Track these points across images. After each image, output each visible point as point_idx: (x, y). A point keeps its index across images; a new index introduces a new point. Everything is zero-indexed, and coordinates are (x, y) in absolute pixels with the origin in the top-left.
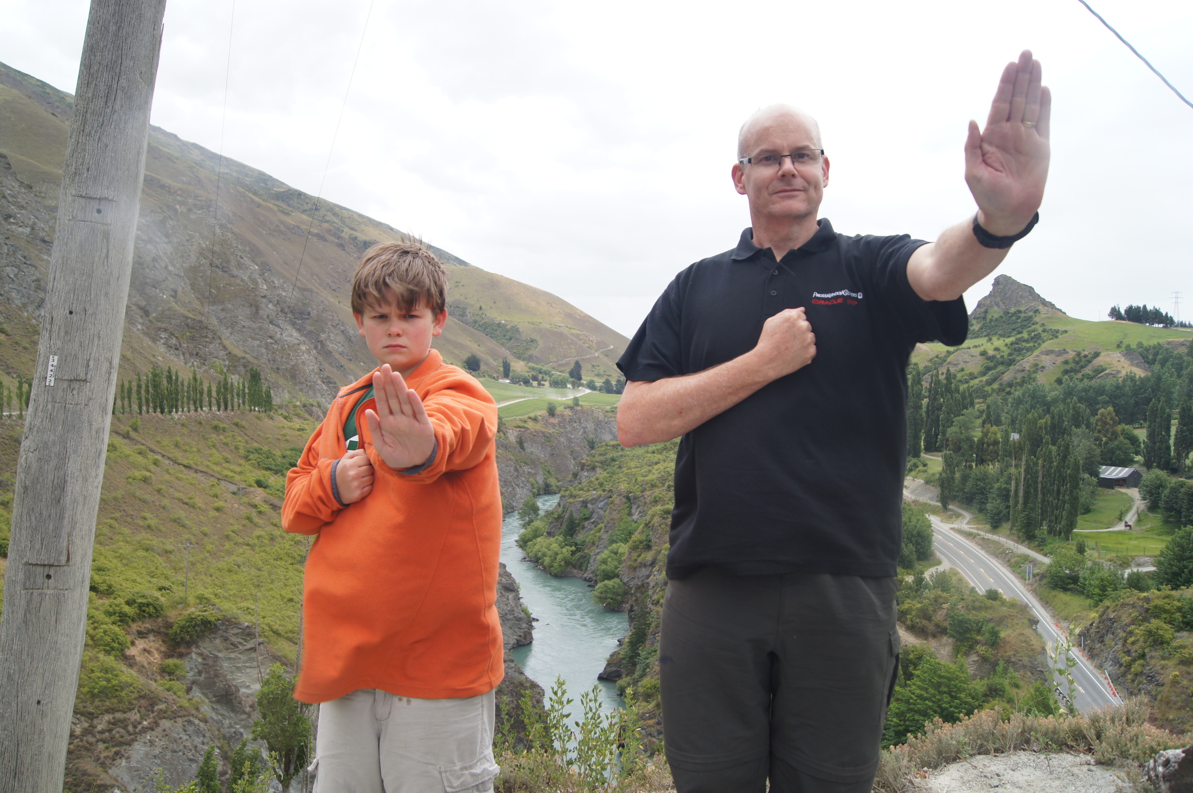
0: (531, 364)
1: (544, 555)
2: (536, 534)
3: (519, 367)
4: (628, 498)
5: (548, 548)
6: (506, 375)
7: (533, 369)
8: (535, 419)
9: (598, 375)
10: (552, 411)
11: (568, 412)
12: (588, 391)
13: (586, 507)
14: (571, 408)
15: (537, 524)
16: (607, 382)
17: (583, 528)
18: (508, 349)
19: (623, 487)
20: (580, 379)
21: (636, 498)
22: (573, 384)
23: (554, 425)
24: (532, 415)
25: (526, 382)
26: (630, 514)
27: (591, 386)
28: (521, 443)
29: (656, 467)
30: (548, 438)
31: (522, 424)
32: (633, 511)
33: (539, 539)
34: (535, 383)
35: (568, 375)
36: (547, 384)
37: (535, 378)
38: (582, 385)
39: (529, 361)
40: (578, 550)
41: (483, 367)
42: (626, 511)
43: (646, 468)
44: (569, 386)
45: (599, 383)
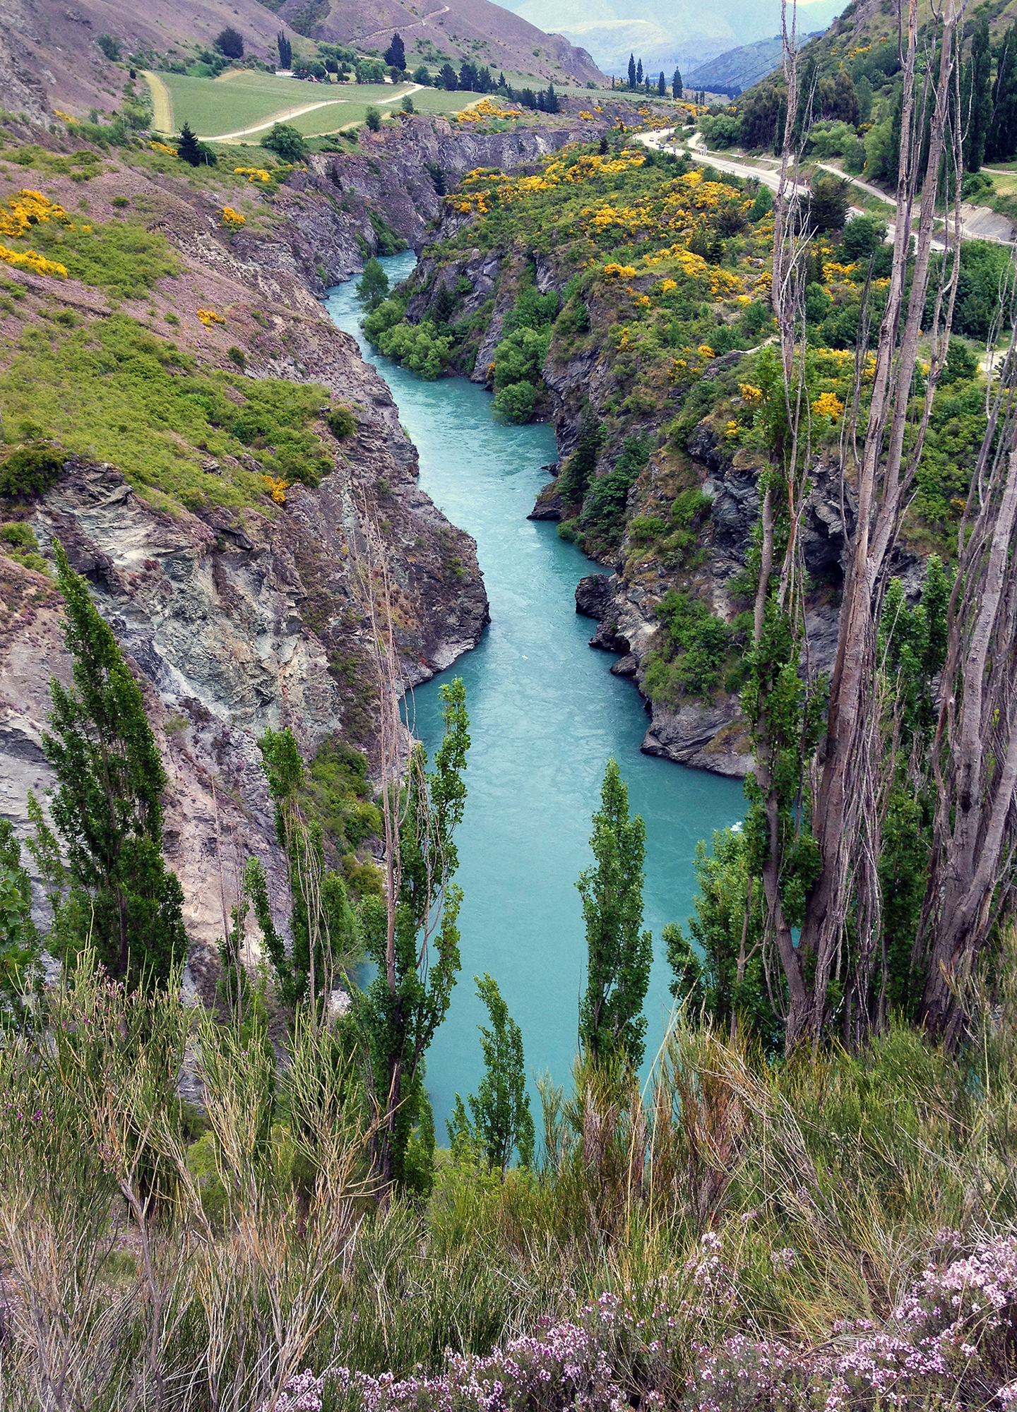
0: (323, 43)
1: (409, 351)
2: (390, 320)
3: (306, 49)
4: (531, 257)
5: (414, 341)
6: (286, 65)
7: (326, 51)
8: (350, 137)
9: (430, 59)
10: (373, 123)
11: (398, 122)
12: (419, 87)
13: (464, 273)
14: (402, 116)
15: (388, 303)
16: (447, 71)
17: (462, 307)
18: (281, 17)
19: (521, 240)
20: (403, 66)
21: (543, 256)
22: (394, 75)
23: (378, 145)
24: (345, 129)
25: (320, 75)
26: (535, 282)
27: (422, 78)
28: (334, 176)
29: (567, 205)
30: (374, 166)
31: (332, 146)
32: (539, 276)
33: (397, 328)
34: (334, 76)
35: (380, 60)
36: (352, 76)
37: (332, 68)
38: (407, 77)
39: (317, 38)
40: (457, 342)
41: (247, 50)
42: (530, 279)
43: (550, 210)
44: (388, 80)
45: (434, 72)
